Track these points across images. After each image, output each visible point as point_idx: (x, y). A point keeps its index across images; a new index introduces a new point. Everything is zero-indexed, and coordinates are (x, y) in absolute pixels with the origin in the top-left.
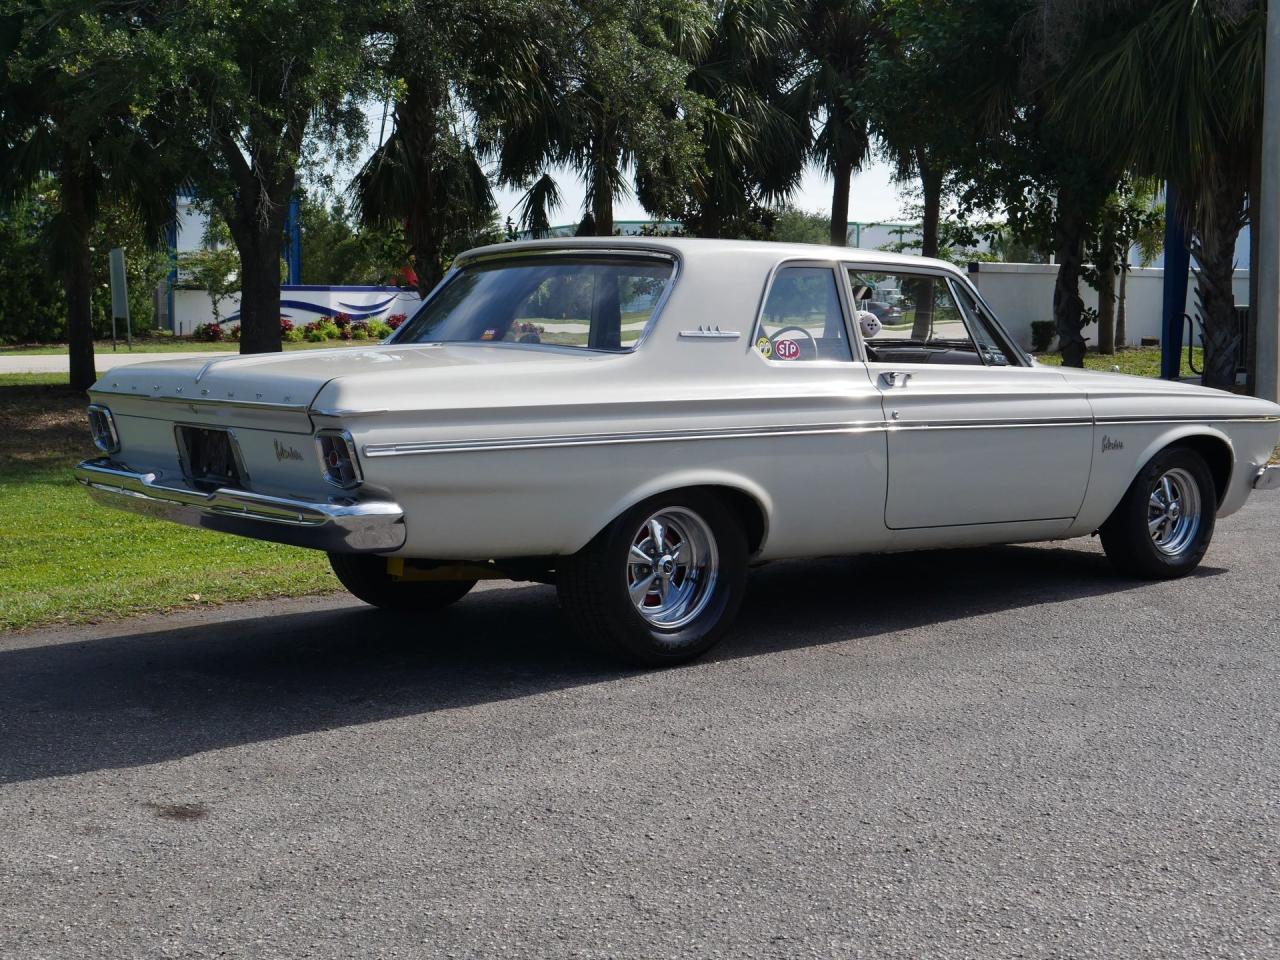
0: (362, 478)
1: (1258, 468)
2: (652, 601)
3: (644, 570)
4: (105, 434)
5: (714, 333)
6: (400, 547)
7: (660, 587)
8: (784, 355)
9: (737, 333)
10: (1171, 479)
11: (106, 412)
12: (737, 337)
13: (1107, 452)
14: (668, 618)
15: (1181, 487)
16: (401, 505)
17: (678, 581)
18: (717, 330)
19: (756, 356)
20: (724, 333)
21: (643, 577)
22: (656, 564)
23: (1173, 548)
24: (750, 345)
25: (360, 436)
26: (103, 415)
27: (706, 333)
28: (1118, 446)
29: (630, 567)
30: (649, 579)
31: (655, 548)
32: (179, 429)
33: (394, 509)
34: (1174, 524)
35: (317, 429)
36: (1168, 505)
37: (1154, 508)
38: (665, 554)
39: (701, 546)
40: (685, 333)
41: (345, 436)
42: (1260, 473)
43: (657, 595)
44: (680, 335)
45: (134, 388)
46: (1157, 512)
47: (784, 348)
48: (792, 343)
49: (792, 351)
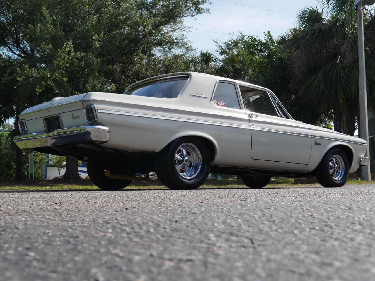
0: (97, 118)
1: (361, 158)
2: (182, 171)
3: (180, 162)
4: (23, 128)
5: (200, 96)
6: (108, 141)
7: (185, 168)
8: (221, 105)
10: (336, 159)
11: (24, 121)
12: (207, 98)
13: (316, 145)
14: (186, 176)
15: (339, 162)
16: (109, 128)
17: (190, 166)
19: (212, 104)
20: (203, 96)
21: (179, 164)
22: (183, 160)
23: (337, 179)
24: (211, 101)
25: (96, 106)
27: (198, 95)
28: (320, 144)
29: (176, 161)
30: (182, 164)
31: (183, 156)
32: (44, 119)
33: (107, 128)
34: (337, 171)
35: (84, 107)
36: (335, 166)
37: (331, 166)
38: (186, 157)
39: (197, 157)
40: (192, 94)
41: (92, 106)
42: (362, 160)
43: (184, 170)
44: (190, 94)
46: (332, 168)
47: (221, 104)
48: (223, 103)
49: (223, 105)
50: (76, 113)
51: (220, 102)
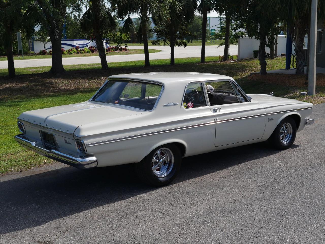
0: (87, 152)
1: (307, 120)
2: (158, 170)
3: (156, 163)
4: (22, 129)
5: (172, 104)
6: (97, 165)
7: (160, 166)
9: (178, 103)
10: (286, 125)
11: (22, 124)
12: (178, 104)
13: (270, 121)
14: (162, 174)
15: (288, 127)
16: (96, 157)
17: (164, 164)
18: (173, 103)
19: (183, 108)
20: (175, 103)
21: (156, 165)
22: (159, 161)
23: (285, 142)
24: (181, 106)
25: (86, 142)
26: (21, 124)
27: (170, 104)
28: (272, 120)
29: (153, 163)
30: (157, 165)
31: (159, 157)
32: (40, 132)
33: (94, 158)
34: (286, 136)
35: (75, 139)
36: (285, 132)
37: (281, 132)
38: (161, 159)
39: (169, 156)
40: (165, 105)
41: (82, 142)
42: (308, 121)
43: (159, 168)
44: (164, 105)
45: (29, 120)
46: (282, 133)
47: (190, 105)
48: (191, 103)
49: (192, 105)
50: (68, 140)
51: (189, 104)
